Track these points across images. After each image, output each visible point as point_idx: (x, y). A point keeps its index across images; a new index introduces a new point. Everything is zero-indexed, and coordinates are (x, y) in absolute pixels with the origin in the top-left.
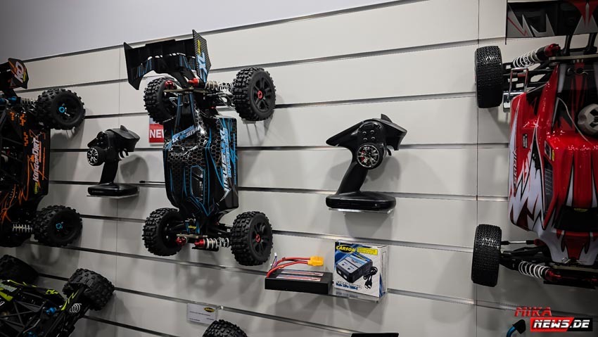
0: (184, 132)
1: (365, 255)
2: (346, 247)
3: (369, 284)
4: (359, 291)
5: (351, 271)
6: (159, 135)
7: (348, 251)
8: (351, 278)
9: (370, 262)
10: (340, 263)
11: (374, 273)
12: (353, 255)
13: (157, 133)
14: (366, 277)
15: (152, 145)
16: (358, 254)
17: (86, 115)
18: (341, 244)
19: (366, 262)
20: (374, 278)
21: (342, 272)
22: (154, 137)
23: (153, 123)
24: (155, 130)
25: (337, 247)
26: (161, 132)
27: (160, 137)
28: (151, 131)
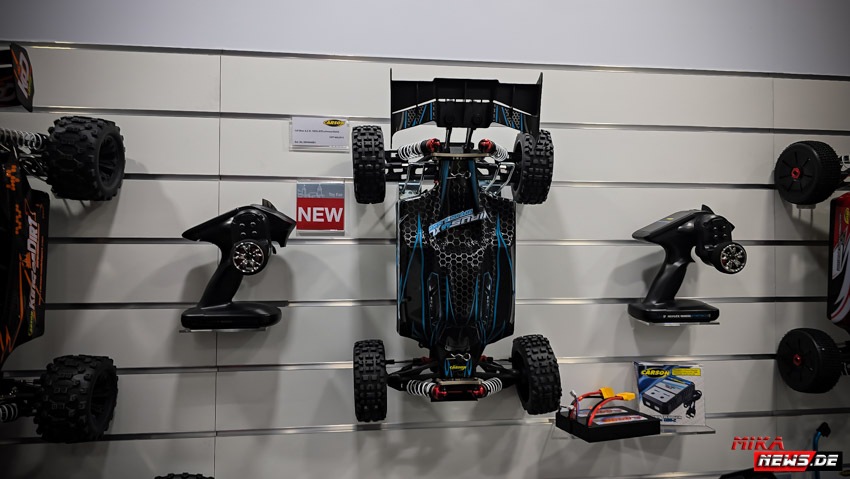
0: (449, 219)
1: (684, 378)
2: (656, 370)
3: (691, 412)
4: (678, 423)
5: (665, 400)
6: (318, 217)
7: (659, 376)
8: (666, 408)
9: (692, 386)
10: (648, 392)
11: (698, 398)
12: (667, 379)
13: (315, 215)
14: (688, 403)
15: (301, 234)
16: (674, 377)
17: (126, 172)
18: (648, 367)
19: (686, 386)
20: (698, 404)
21: (652, 403)
22: (308, 219)
23: (306, 196)
24: (309, 209)
25: (642, 373)
26: (324, 212)
27: (322, 220)
28: (301, 209)
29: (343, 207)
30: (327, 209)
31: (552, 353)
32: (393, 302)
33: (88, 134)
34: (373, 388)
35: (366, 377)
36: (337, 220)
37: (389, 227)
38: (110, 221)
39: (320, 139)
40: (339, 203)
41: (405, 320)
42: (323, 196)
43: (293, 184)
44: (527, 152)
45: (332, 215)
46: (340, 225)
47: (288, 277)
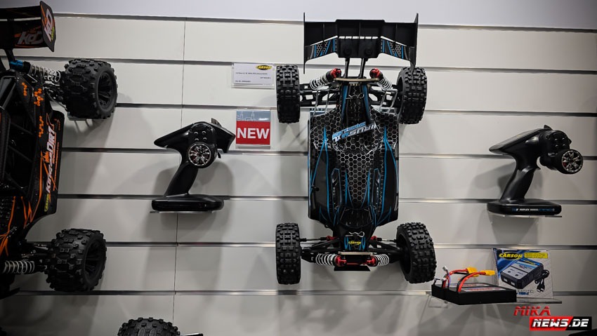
0: (347, 129)
1: (535, 260)
2: (511, 254)
3: (541, 287)
4: (530, 295)
5: (519, 277)
6: (251, 135)
7: (514, 258)
8: (521, 284)
9: (541, 266)
10: (505, 271)
11: (546, 276)
12: (520, 260)
13: (249, 133)
14: (538, 281)
15: (239, 148)
16: (526, 259)
17: (117, 102)
18: (505, 251)
19: (536, 266)
20: (546, 281)
21: (509, 280)
22: (244, 136)
23: (243, 120)
24: (245, 129)
25: (500, 256)
26: (256, 131)
27: (254, 137)
28: (239, 129)
29: (269, 128)
30: (258, 130)
31: (428, 234)
32: (306, 198)
33: (92, 69)
34: (290, 256)
35: (285, 247)
36: (265, 137)
37: (303, 143)
38: (106, 136)
39: (254, 79)
40: (266, 125)
41: (314, 207)
42: (255, 120)
43: (234, 111)
44: (406, 82)
45: (262, 134)
46: (267, 141)
47: (229, 178)
